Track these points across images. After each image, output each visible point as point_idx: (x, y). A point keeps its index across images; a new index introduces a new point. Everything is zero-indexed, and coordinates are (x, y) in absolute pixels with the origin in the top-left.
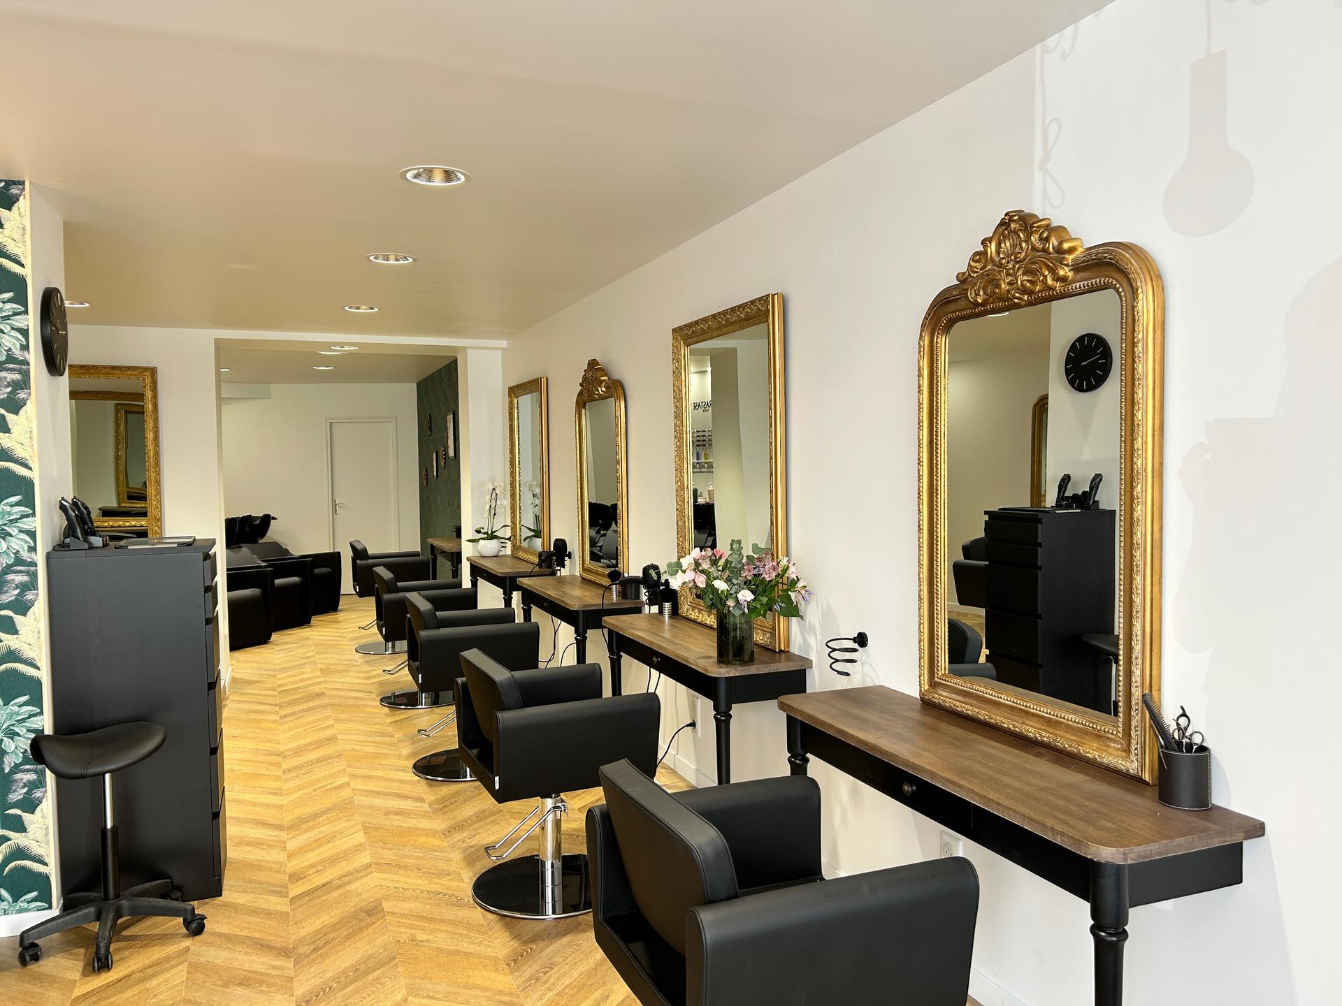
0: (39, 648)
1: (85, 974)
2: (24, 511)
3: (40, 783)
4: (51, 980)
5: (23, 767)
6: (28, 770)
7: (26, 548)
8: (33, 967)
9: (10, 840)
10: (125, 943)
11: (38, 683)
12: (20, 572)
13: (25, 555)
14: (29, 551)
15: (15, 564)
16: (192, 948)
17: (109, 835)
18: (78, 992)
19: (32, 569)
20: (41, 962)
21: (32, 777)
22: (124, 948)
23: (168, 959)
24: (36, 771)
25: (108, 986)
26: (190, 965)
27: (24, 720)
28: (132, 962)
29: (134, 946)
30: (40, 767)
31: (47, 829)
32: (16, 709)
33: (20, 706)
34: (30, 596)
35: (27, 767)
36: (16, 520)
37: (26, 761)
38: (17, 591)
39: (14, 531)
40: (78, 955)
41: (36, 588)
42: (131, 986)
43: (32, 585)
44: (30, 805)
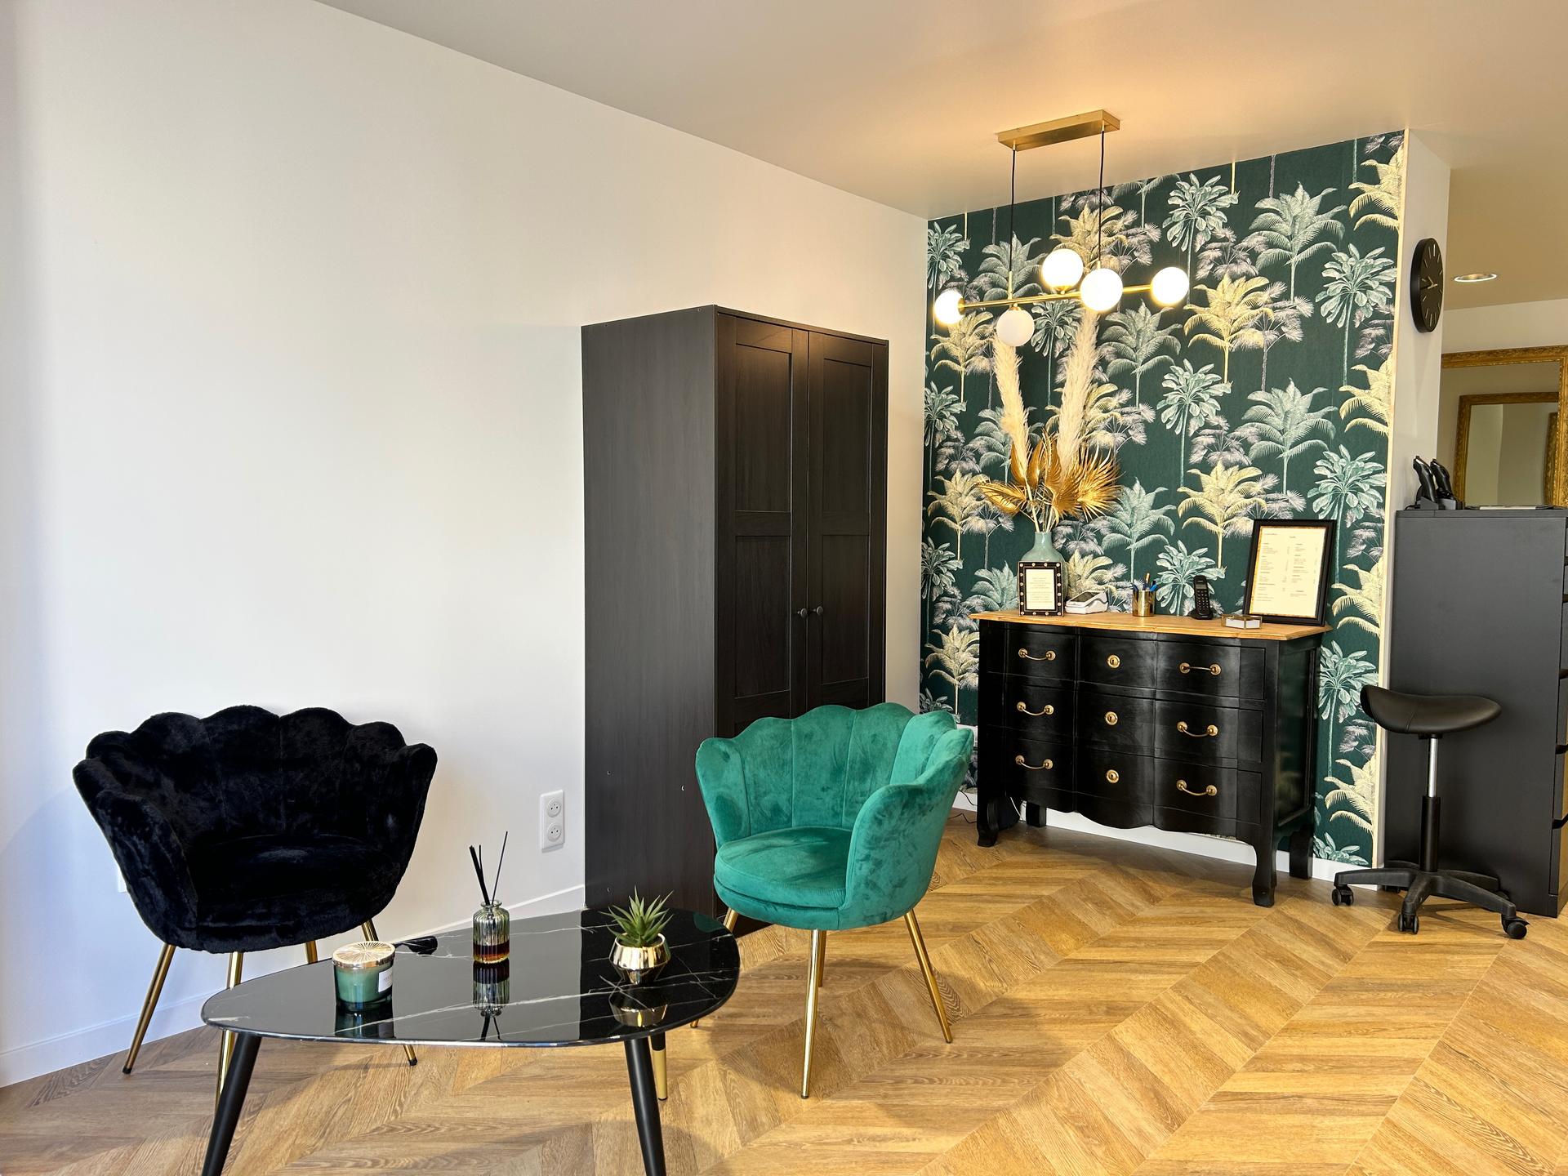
0: (1380, 605)
1: (1389, 928)
2: (1376, 467)
3: (1370, 740)
4: (1358, 923)
5: (1356, 720)
6: (1360, 725)
7: (1375, 504)
8: (1343, 908)
9: (1339, 788)
10: (1437, 920)
11: (1376, 640)
12: (1368, 528)
13: (1374, 511)
14: (1378, 507)
15: (1364, 520)
16: (1506, 947)
17: (1430, 804)
18: (1378, 938)
19: (1379, 525)
20: (1352, 907)
21: (1363, 732)
22: (1436, 924)
23: (1477, 946)
24: (1367, 727)
25: (1409, 944)
26: (1498, 959)
27: (1360, 675)
28: (1439, 936)
29: (1446, 926)
30: (1371, 724)
31: (1373, 787)
32: (1353, 662)
33: (1357, 660)
34: (1375, 552)
35: (1360, 721)
36: (1368, 476)
37: (1358, 715)
38: (1364, 547)
39: (1365, 487)
40: (1389, 913)
41: (1381, 545)
42: (1432, 952)
43: (1377, 542)
44: (1360, 760)
